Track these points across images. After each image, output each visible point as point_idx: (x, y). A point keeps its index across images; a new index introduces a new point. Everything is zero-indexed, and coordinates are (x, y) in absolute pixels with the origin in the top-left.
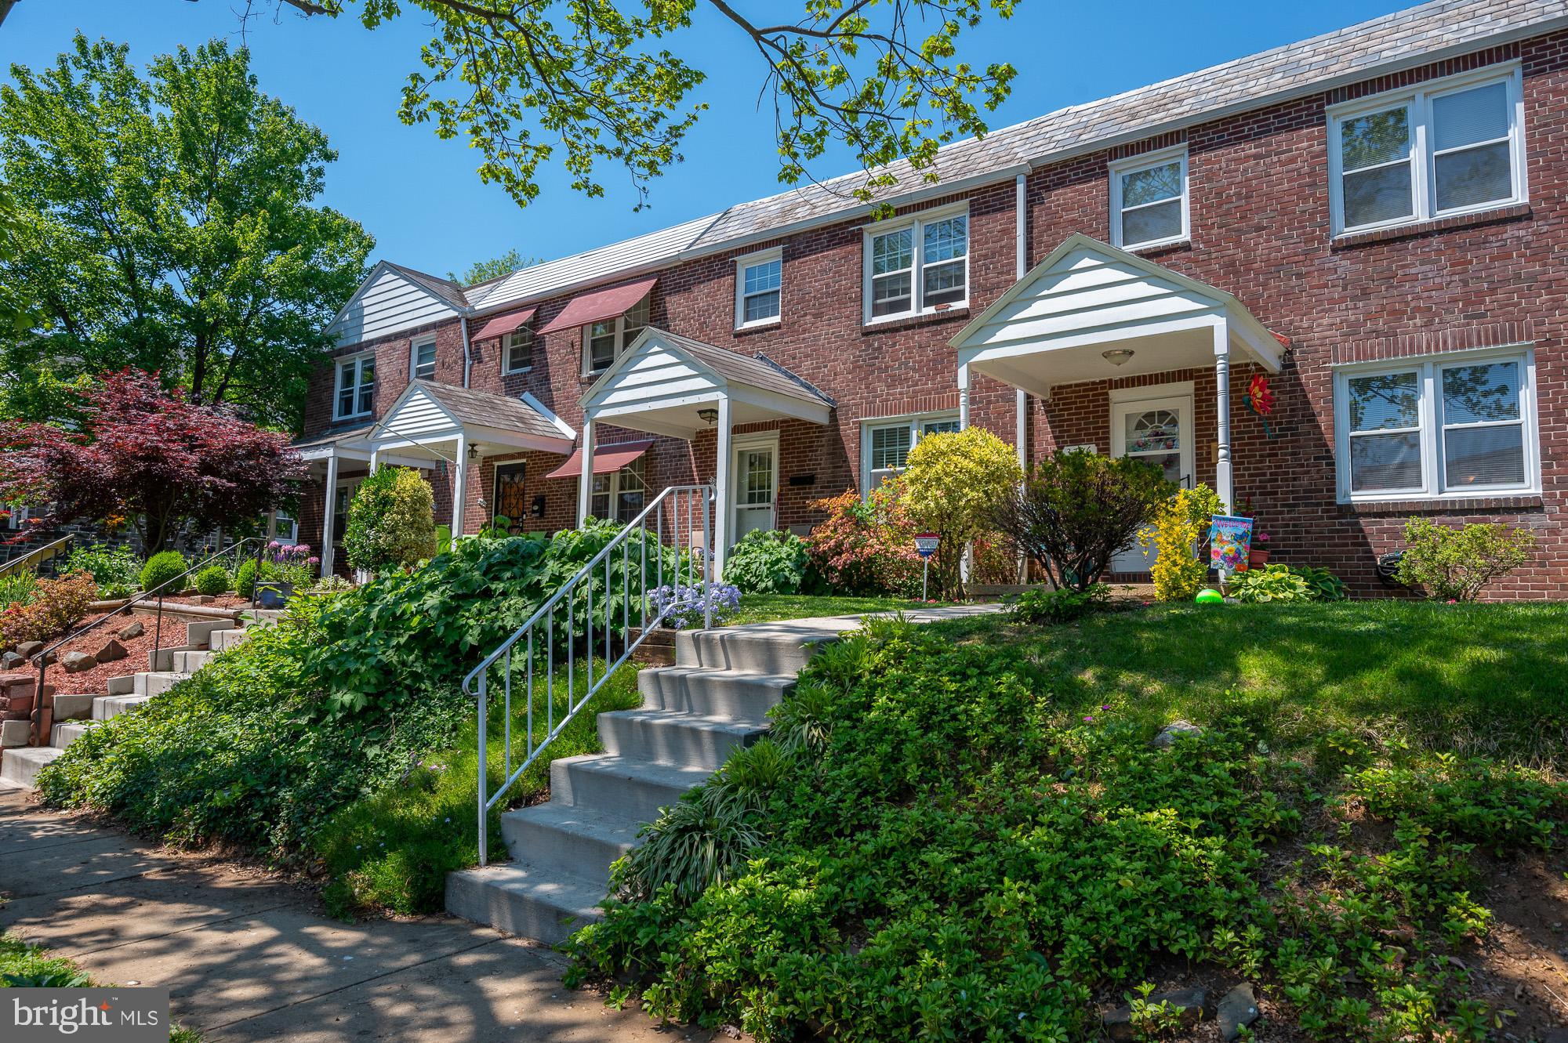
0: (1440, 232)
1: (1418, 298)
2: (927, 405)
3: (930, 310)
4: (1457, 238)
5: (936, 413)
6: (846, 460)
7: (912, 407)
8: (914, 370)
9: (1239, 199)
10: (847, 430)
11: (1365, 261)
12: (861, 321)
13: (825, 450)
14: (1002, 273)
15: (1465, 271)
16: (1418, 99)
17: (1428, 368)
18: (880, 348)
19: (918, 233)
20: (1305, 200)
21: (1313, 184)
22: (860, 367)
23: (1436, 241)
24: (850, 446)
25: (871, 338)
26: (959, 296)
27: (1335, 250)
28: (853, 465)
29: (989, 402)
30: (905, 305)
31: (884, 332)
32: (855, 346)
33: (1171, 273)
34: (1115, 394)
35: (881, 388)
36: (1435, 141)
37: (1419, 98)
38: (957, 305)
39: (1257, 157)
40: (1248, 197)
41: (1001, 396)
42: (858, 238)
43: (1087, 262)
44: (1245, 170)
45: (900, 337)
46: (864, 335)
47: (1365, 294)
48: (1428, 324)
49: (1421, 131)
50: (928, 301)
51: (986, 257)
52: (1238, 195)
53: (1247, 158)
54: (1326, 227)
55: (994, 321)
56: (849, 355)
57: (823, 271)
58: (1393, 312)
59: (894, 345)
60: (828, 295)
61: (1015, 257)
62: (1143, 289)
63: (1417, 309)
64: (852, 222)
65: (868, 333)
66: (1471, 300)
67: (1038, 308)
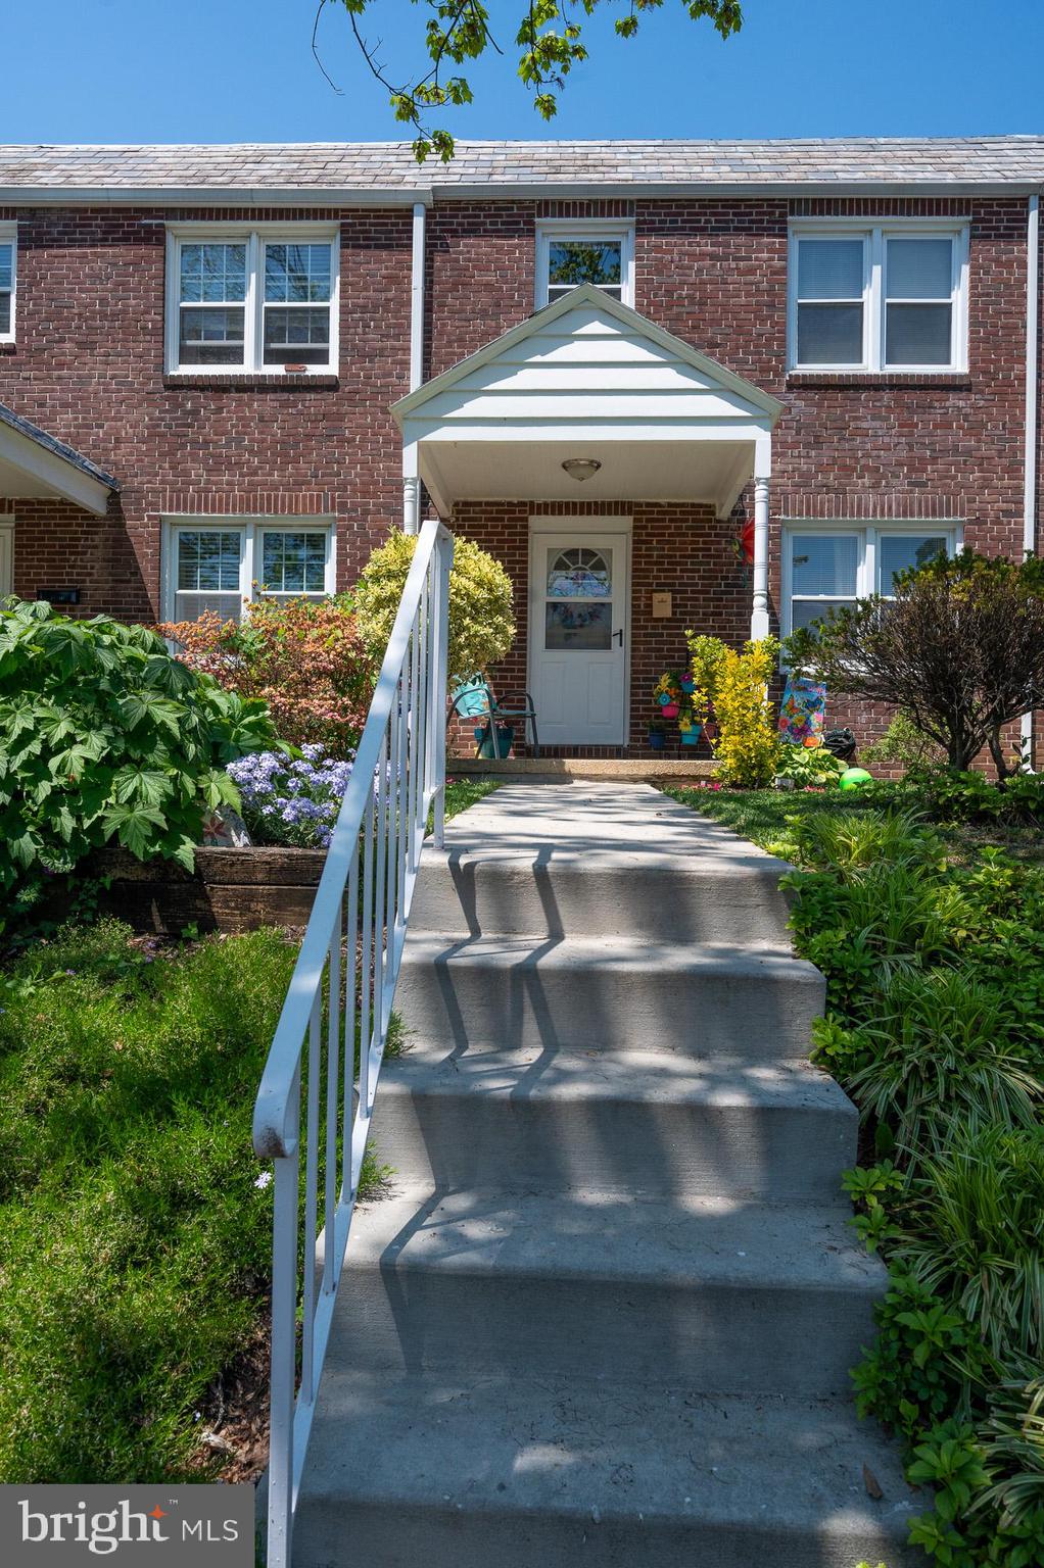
0: (892, 387)
1: (866, 456)
2: (270, 505)
3: (278, 370)
4: (908, 397)
5: (284, 517)
6: (136, 572)
7: (249, 505)
8: (251, 452)
9: (692, 303)
10: (138, 526)
11: (819, 406)
12: (161, 366)
13: (99, 553)
14: (387, 336)
15: (911, 434)
16: (878, 232)
17: (871, 533)
18: (195, 412)
19: (255, 253)
20: (763, 321)
21: (771, 305)
22: (162, 435)
23: (887, 397)
24: (144, 552)
25: (180, 395)
26: (321, 357)
27: (791, 387)
28: (149, 581)
29: (366, 512)
30: (236, 355)
31: (203, 389)
32: (152, 403)
34: (536, 522)
35: (197, 472)
36: (888, 288)
37: (877, 234)
38: (314, 370)
39: (714, 257)
40: (702, 304)
41: (383, 505)
42: (157, 238)
43: (596, 327)
44: (700, 270)
45: (231, 401)
46: (167, 387)
47: (818, 443)
48: (875, 486)
49: (877, 271)
50: (271, 357)
51: (364, 309)
52: (691, 297)
53: (703, 255)
54: (782, 357)
55: (463, 386)
56: (144, 415)
57: (95, 277)
58: (843, 467)
59: (219, 410)
60: (104, 316)
61: (408, 318)
62: (670, 377)
63: (865, 468)
64: (147, 212)
65: (177, 385)
66: (916, 466)
67: (525, 378)
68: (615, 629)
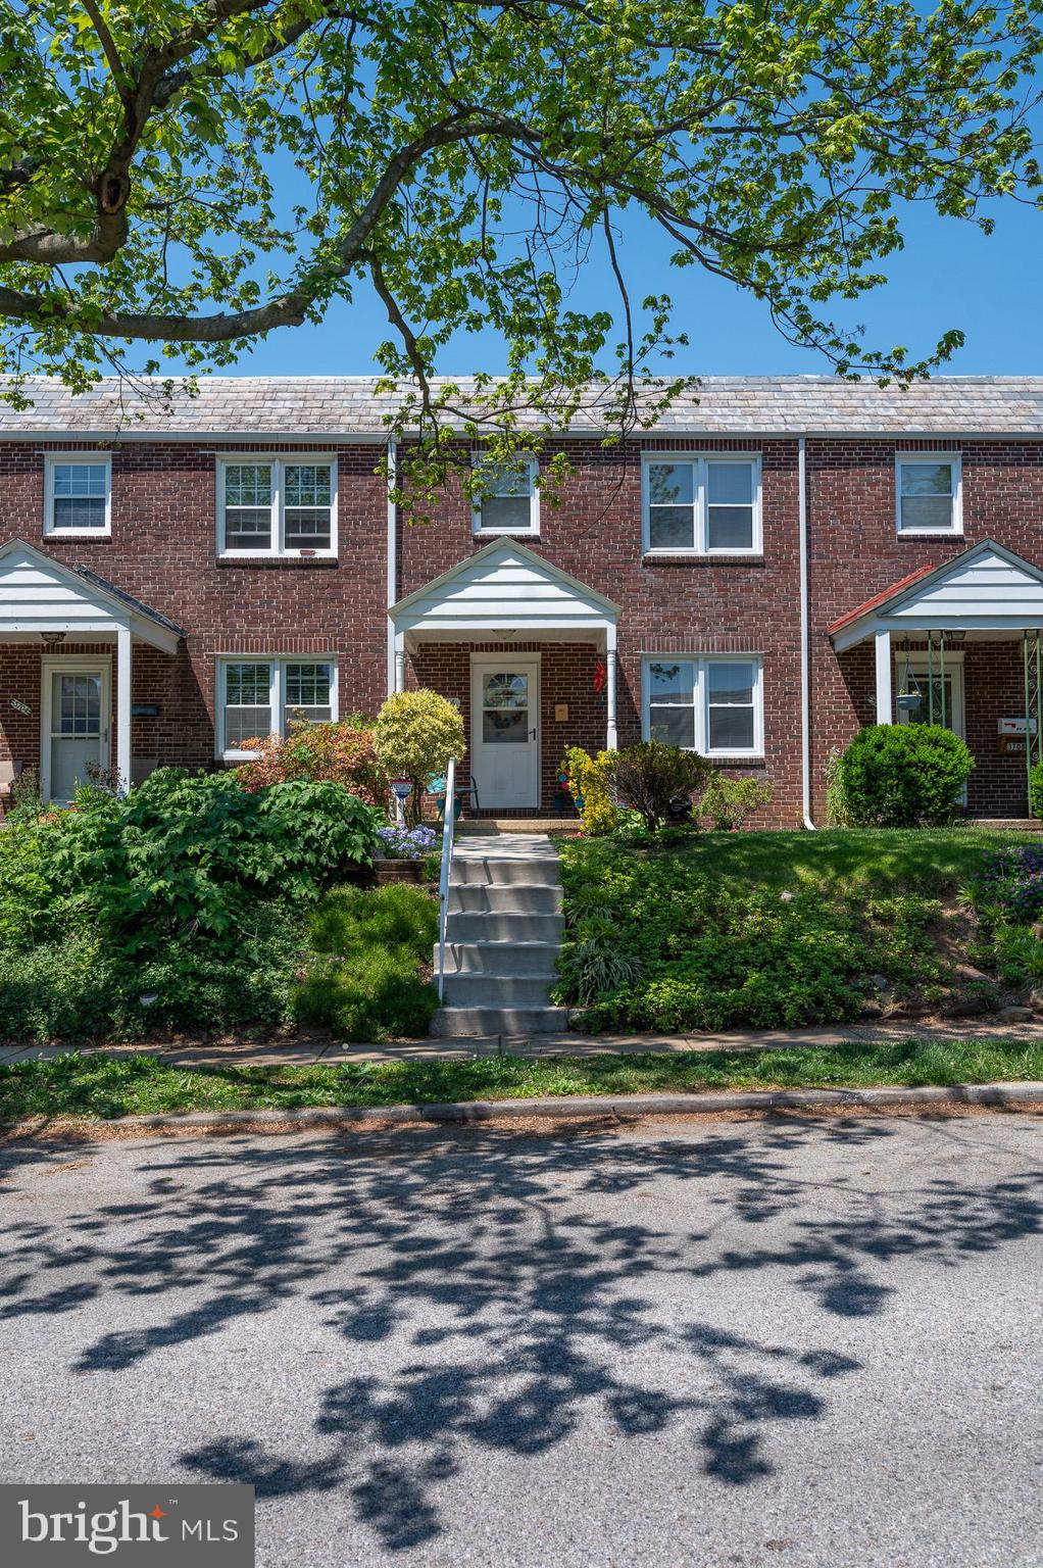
0: (712, 565)
1: (697, 610)
2: (292, 647)
3: (294, 553)
4: (723, 571)
5: (302, 654)
6: (199, 693)
7: (276, 647)
8: (278, 610)
9: (578, 508)
10: (199, 662)
11: (665, 577)
12: (214, 552)
13: (171, 681)
14: (371, 531)
15: (725, 596)
16: (700, 464)
17: (701, 661)
18: (239, 583)
19: (278, 473)
20: (626, 521)
21: (631, 510)
22: (215, 599)
23: (709, 570)
24: (204, 681)
25: (228, 571)
26: (325, 543)
27: (645, 565)
28: (207, 699)
29: (358, 651)
30: (265, 543)
31: (244, 567)
32: (208, 577)
33: (578, 584)
35: (241, 624)
36: (710, 498)
37: (701, 460)
38: (321, 553)
39: (592, 478)
40: (585, 508)
41: (371, 646)
42: (208, 465)
44: (583, 487)
45: (263, 576)
46: (219, 566)
47: (664, 602)
48: (703, 631)
49: (701, 490)
50: (290, 543)
51: (355, 512)
52: (576, 504)
53: (585, 477)
54: (638, 544)
55: (432, 596)
56: (202, 585)
57: (166, 490)
58: (682, 618)
59: (255, 582)
60: (174, 518)
61: (386, 519)
63: (696, 619)
64: (203, 446)
65: (226, 565)
66: (730, 617)
67: (470, 592)
68: (530, 729)
